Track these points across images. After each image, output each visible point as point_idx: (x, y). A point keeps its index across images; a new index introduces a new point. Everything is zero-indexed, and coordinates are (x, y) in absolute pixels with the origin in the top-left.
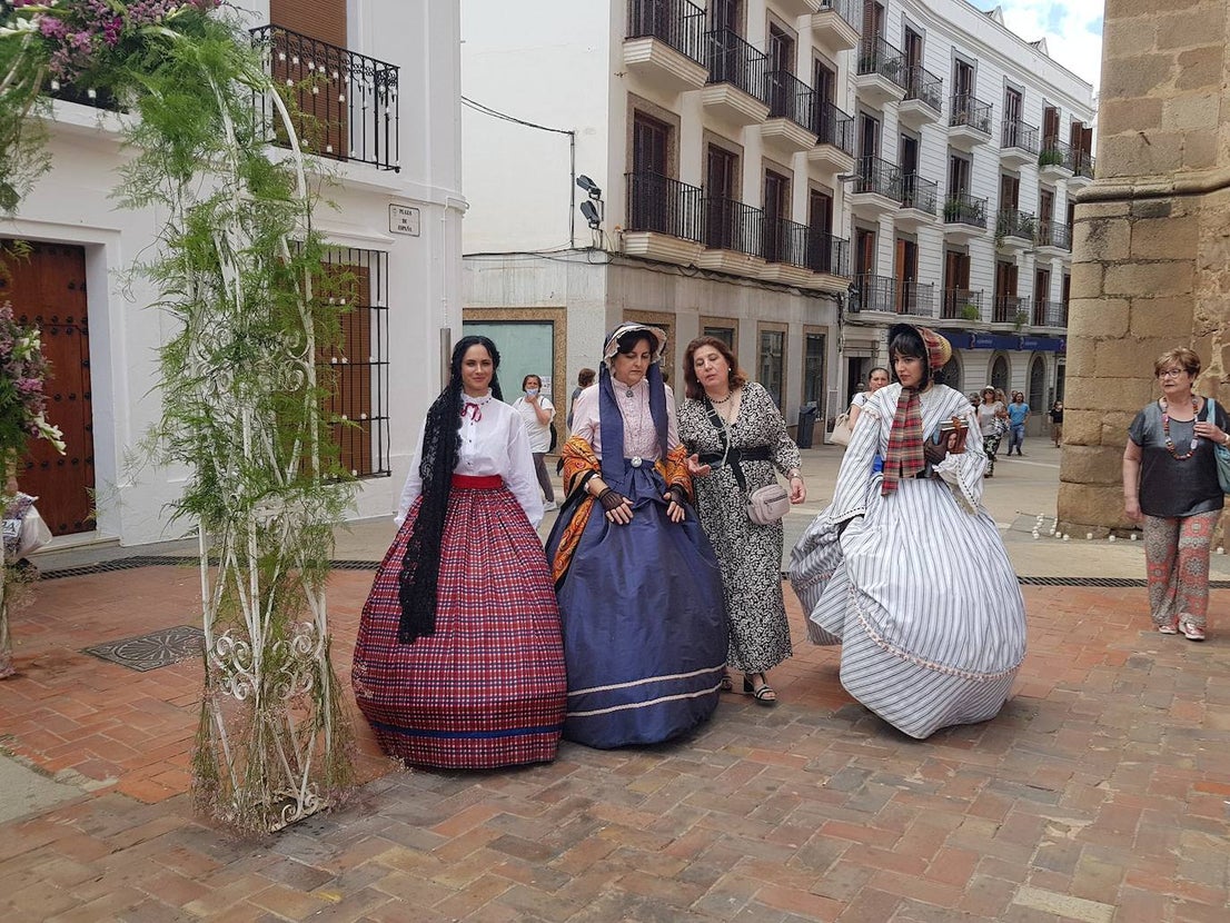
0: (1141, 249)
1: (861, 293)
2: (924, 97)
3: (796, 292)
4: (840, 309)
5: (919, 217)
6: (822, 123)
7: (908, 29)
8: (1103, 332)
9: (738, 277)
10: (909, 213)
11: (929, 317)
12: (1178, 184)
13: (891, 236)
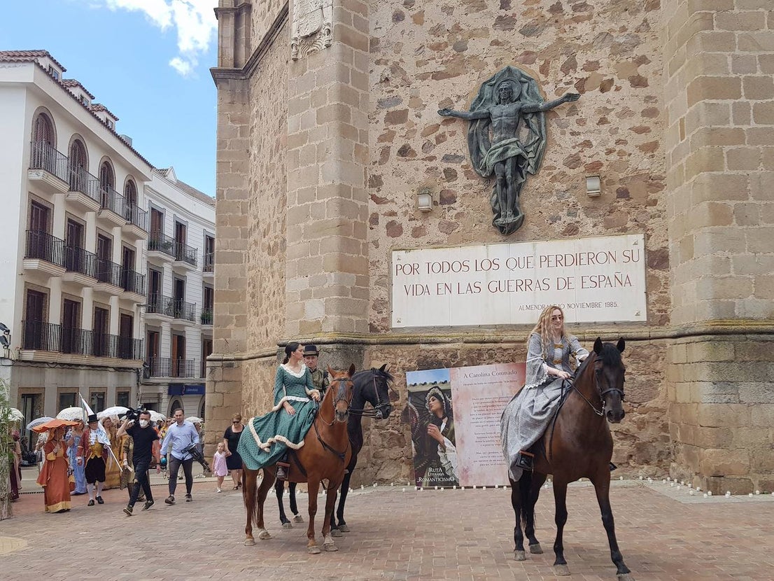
0: (226, 378)
1: (151, 367)
2: (187, 259)
3: (112, 370)
4: (138, 376)
5: (184, 323)
6: (127, 282)
7: (177, 222)
8: (216, 405)
9: (79, 365)
10: (179, 321)
11: (193, 378)
12: (236, 357)
13: (169, 333)
